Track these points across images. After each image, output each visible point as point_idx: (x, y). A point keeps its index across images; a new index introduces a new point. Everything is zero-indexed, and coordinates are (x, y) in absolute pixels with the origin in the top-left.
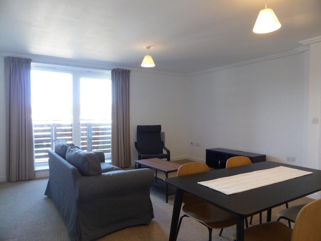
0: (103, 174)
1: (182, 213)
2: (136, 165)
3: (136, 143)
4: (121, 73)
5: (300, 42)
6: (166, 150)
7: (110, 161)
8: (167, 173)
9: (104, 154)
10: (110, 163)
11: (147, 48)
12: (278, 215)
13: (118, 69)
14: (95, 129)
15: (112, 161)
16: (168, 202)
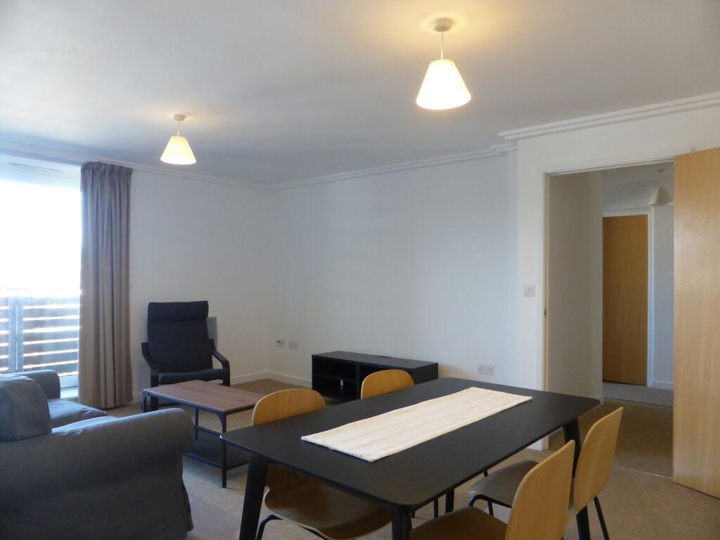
0: (55, 430)
1: (265, 512)
2: (145, 401)
3: (144, 345)
4: (107, 174)
5: (500, 134)
6: (219, 360)
7: (75, 393)
8: (223, 416)
9: (59, 375)
10: (75, 400)
11: (176, 119)
12: (471, 493)
13: (100, 164)
14: (31, 313)
15: (81, 393)
16: (228, 485)
